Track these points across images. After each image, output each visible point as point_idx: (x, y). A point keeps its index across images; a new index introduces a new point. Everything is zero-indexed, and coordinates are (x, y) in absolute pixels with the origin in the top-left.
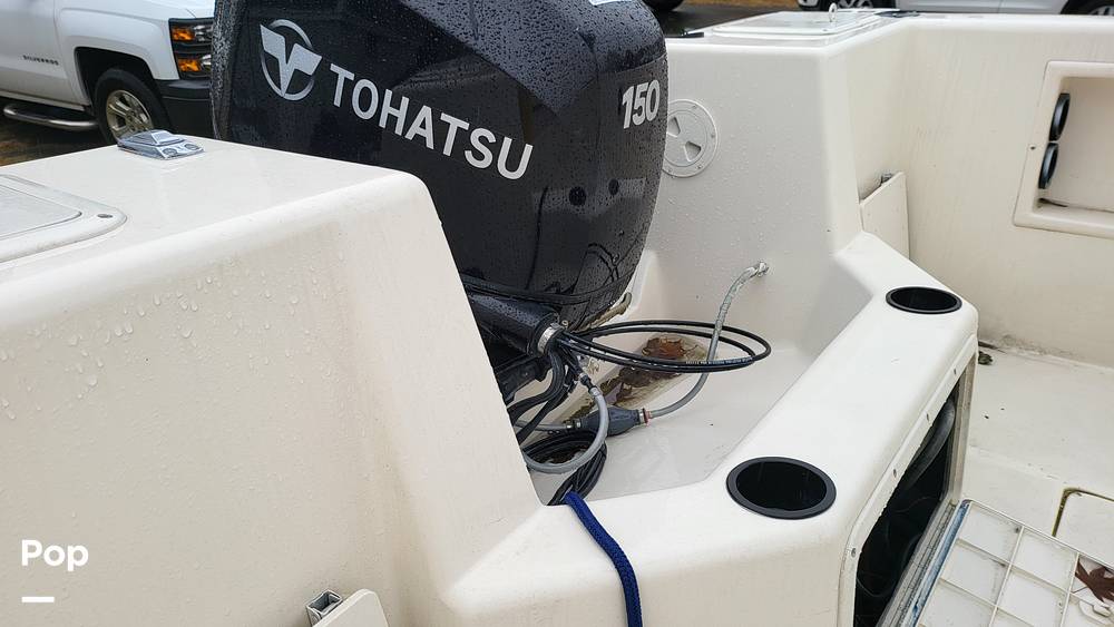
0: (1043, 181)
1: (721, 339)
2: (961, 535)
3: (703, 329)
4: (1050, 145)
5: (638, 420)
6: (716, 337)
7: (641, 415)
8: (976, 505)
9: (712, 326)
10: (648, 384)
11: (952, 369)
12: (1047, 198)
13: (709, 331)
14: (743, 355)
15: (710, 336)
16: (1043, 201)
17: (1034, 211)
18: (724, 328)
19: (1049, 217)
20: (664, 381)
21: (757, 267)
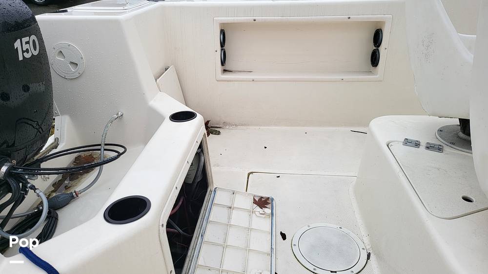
0: (223, 63)
1: (105, 150)
2: (215, 201)
3: (95, 147)
4: (222, 49)
5: (73, 196)
6: (102, 150)
7: (74, 194)
8: (219, 188)
9: (100, 145)
10: (78, 178)
11: (196, 141)
12: (226, 69)
13: (99, 147)
14: (115, 154)
15: (99, 150)
16: (225, 71)
17: (222, 75)
18: (106, 145)
19: (228, 76)
20: (86, 175)
21: (118, 114)
